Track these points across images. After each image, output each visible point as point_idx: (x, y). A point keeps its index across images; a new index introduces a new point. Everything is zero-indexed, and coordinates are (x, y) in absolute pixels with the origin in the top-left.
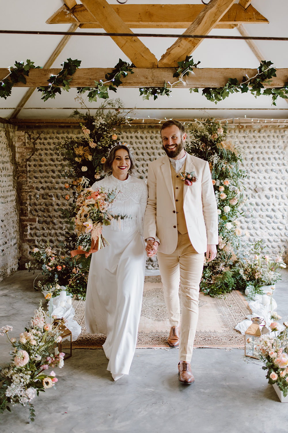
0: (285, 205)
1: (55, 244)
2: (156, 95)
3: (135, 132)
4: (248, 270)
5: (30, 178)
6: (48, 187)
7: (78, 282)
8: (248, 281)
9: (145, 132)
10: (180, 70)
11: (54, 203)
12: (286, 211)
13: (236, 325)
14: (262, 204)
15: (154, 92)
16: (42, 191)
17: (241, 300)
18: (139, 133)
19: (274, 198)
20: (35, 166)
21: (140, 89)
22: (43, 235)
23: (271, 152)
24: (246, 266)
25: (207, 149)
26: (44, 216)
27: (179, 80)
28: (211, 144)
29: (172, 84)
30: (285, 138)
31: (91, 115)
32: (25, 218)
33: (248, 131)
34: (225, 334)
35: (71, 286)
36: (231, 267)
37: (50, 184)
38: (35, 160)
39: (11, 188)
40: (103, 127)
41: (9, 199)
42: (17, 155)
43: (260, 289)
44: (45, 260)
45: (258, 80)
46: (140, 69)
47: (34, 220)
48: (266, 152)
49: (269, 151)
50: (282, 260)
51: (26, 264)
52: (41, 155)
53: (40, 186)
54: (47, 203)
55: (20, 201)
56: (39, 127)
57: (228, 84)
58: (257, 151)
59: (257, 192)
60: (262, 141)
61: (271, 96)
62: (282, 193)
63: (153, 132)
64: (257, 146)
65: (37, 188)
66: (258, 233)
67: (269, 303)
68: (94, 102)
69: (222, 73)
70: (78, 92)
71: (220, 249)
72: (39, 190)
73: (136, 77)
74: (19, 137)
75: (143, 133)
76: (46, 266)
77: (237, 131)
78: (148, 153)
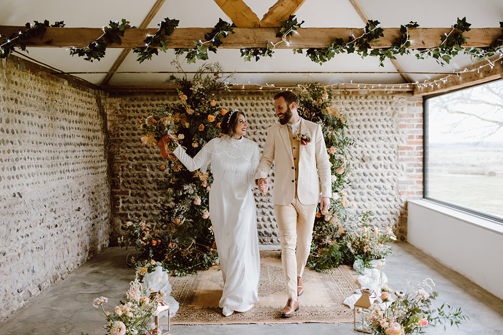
0: (394, 174)
1: (149, 218)
2: (258, 56)
3: (234, 99)
4: (356, 243)
5: (123, 148)
6: (141, 157)
7: (175, 257)
8: (356, 255)
9: (245, 99)
10: (283, 29)
11: (148, 174)
12: (395, 181)
13: (344, 300)
14: (370, 174)
15: (256, 53)
16: (135, 162)
17: (349, 274)
18: (239, 99)
19: (383, 167)
20: (128, 134)
21: (241, 50)
22: (137, 208)
23: (378, 119)
24: (354, 239)
25: (311, 115)
26: (137, 188)
27: (282, 40)
28: (315, 110)
29: (275, 44)
30: (393, 104)
31: (188, 80)
32: (117, 190)
33: (354, 97)
34: (333, 309)
35: (167, 262)
36: (338, 240)
37: (144, 154)
38: (127, 129)
39: (102, 158)
40: (201, 93)
41: (100, 170)
42: (109, 124)
43: (369, 263)
44: (139, 234)
45: (365, 40)
46: (241, 29)
47: (127, 193)
48: (374, 120)
49: (377, 118)
50: (392, 232)
51: (119, 239)
52: (135, 124)
53: (133, 156)
54: (141, 174)
55: (112, 173)
56: (132, 94)
57: (333, 44)
58: (364, 118)
59: (364, 162)
60: (369, 108)
61: (379, 56)
62: (391, 163)
63: (253, 99)
64: (364, 113)
65: (130, 159)
66: (365, 205)
67: (380, 276)
68: (192, 64)
69: (326, 33)
70: (176, 53)
71: (326, 221)
72: (132, 161)
73: (237, 37)
74: (111, 105)
75: (243, 99)
76: (140, 240)
77: (343, 97)
78: (248, 121)
